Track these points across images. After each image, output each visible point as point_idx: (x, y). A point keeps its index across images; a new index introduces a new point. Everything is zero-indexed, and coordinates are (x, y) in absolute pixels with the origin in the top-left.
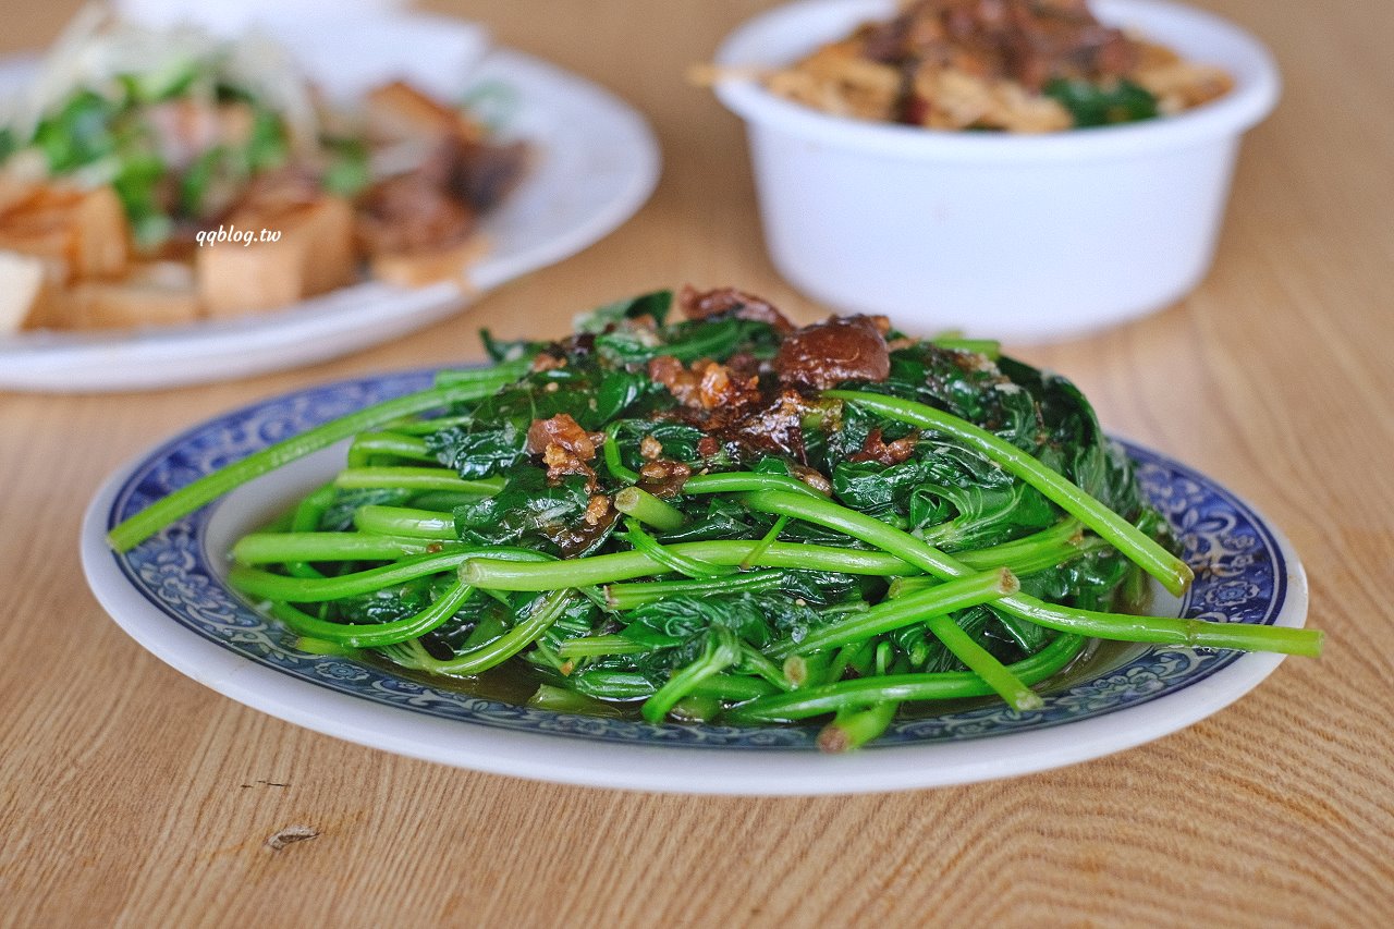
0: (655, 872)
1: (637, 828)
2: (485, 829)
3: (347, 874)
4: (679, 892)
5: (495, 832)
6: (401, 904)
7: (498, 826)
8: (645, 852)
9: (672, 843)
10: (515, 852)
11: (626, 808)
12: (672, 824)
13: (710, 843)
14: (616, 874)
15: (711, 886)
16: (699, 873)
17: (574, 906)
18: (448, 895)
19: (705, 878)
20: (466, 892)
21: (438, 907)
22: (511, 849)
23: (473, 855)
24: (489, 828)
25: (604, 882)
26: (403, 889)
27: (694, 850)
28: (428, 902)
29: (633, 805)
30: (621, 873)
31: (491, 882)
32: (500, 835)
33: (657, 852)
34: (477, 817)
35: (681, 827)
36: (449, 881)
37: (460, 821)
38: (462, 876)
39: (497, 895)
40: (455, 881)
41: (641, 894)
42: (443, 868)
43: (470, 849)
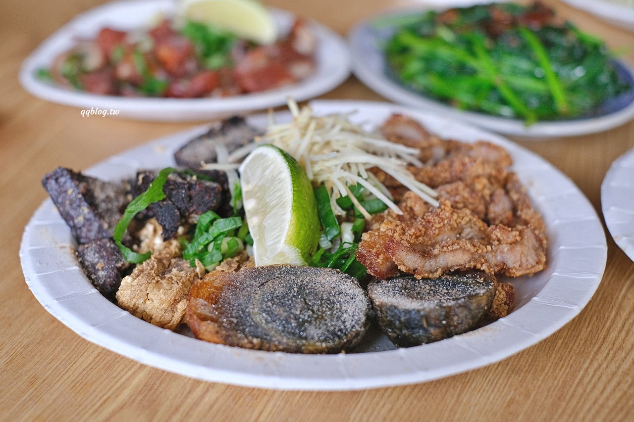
0: (600, 402)
1: (594, 380)
2: (527, 370)
3: (467, 381)
4: (610, 413)
5: (532, 372)
6: (488, 398)
7: (533, 370)
8: (596, 392)
9: (609, 390)
10: (539, 382)
11: (589, 370)
12: (609, 381)
13: (625, 393)
14: (583, 400)
15: (624, 412)
16: (619, 406)
17: (563, 412)
18: (509, 397)
19: (622, 409)
20: (517, 397)
21: (504, 402)
22: (537, 381)
23: (521, 381)
24: (529, 370)
25: (578, 403)
26: (490, 392)
27: (618, 394)
28: (500, 399)
29: (593, 370)
30: (585, 400)
31: (528, 396)
32: (533, 374)
33: (602, 393)
34: (524, 364)
35: (613, 383)
36: (510, 391)
37: (517, 365)
38: (516, 390)
39: (530, 401)
40: (512, 392)
41: (593, 411)
42: (508, 385)
43: (520, 378)
